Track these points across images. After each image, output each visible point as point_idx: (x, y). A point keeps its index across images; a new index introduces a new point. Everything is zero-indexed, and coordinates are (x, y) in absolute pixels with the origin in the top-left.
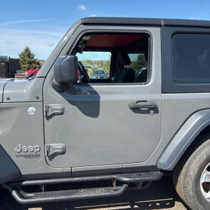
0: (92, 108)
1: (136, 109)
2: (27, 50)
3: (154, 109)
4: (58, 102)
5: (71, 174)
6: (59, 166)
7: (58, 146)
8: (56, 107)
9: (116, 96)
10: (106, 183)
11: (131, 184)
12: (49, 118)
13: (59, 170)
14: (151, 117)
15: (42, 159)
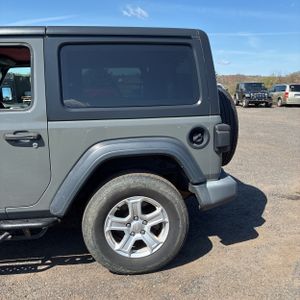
3: (39, 141)
14: (34, 149)
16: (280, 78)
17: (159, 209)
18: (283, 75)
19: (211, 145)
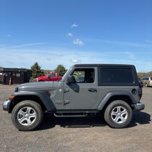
0: (77, 90)
1: (90, 91)
2: (36, 64)
3: (96, 90)
4: (68, 88)
5: (71, 110)
6: (68, 107)
7: (67, 101)
8: (67, 89)
9: (85, 87)
10: (82, 114)
11: (89, 114)
12: (65, 92)
13: (67, 109)
14: (95, 93)
15: (62, 105)
16: (144, 73)
17: (125, 110)
18: (146, 72)
19: (137, 94)
